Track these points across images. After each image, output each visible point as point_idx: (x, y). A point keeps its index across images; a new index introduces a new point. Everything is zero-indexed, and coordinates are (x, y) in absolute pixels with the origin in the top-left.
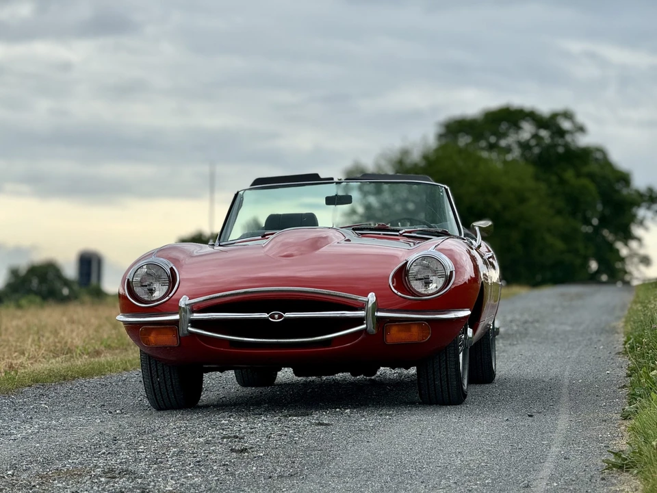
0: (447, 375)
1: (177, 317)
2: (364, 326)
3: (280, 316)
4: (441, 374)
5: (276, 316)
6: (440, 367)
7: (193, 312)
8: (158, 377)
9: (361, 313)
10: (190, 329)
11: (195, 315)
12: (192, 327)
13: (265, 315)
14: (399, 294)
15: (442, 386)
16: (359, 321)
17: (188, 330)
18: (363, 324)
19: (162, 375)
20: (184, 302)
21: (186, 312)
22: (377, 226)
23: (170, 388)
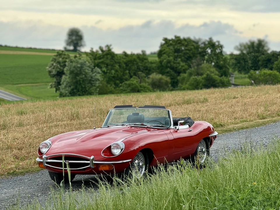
2: (90, 166)
5: (67, 162)
9: (89, 162)
10: (46, 164)
11: (48, 160)
14: (103, 156)
19: (53, 174)
20: (44, 156)
21: (44, 159)
22: (141, 124)
23: (56, 178)
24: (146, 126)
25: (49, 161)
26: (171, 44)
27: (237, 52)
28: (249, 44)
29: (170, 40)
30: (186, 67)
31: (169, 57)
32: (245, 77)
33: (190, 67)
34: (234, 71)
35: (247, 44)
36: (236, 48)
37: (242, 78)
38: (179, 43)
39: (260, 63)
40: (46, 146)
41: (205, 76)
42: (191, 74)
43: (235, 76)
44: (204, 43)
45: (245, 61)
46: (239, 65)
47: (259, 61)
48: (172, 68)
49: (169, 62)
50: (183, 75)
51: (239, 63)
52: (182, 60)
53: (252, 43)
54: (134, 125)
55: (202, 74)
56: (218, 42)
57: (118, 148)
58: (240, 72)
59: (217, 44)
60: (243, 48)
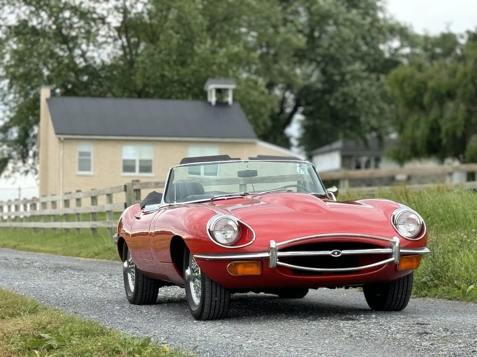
0: (407, 291)
3: (339, 253)
4: (403, 290)
5: (336, 253)
8: (216, 297)
12: (279, 261)
13: (329, 253)
16: (387, 256)
17: (276, 264)
18: (391, 257)
19: (219, 296)
20: (273, 244)
23: (222, 304)
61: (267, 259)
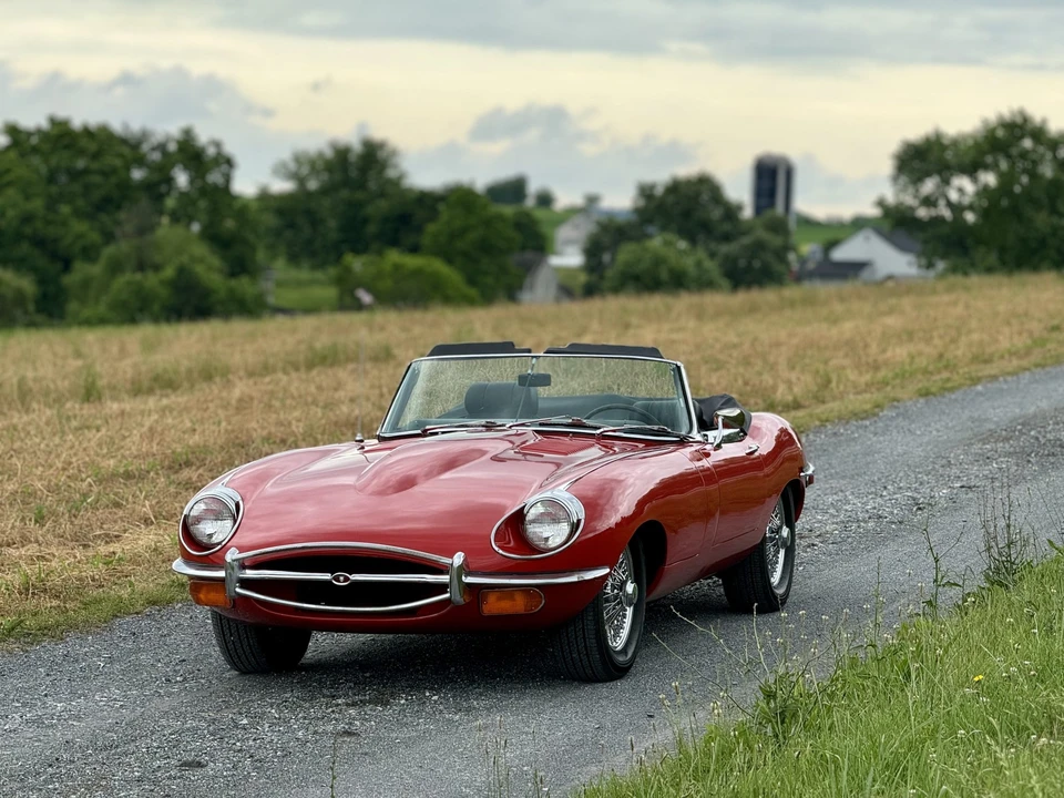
0: (586, 646)
1: (222, 574)
2: (448, 595)
3: (346, 579)
5: (342, 578)
6: (576, 637)
7: (243, 567)
9: (445, 578)
10: (238, 590)
11: (248, 571)
12: (241, 587)
13: (327, 576)
14: (501, 551)
15: (581, 661)
16: (441, 588)
17: (235, 592)
18: (446, 592)
20: (232, 555)
21: (233, 568)
22: (570, 421)
23: (247, 649)
24: (598, 432)
25: (250, 574)
26: (35, 150)
27: (281, 186)
28: (329, 153)
29: (29, 134)
30: (95, 237)
31: (27, 197)
32: (312, 282)
33: (109, 237)
34: (274, 257)
35: (321, 155)
36: (281, 170)
37: (300, 284)
38: (66, 147)
39: (372, 229)
40: (218, 511)
41: (169, 272)
42: (116, 267)
43: (279, 276)
44: (162, 147)
45: (314, 220)
46: (288, 234)
47: (365, 221)
48: (39, 242)
49: (28, 219)
50: (81, 270)
51: (291, 225)
52: (78, 214)
53: (342, 154)
54: (541, 425)
55: (157, 268)
56: (218, 144)
57: (555, 520)
58: (294, 259)
59: (211, 151)
60: (305, 171)
61: (222, 580)
